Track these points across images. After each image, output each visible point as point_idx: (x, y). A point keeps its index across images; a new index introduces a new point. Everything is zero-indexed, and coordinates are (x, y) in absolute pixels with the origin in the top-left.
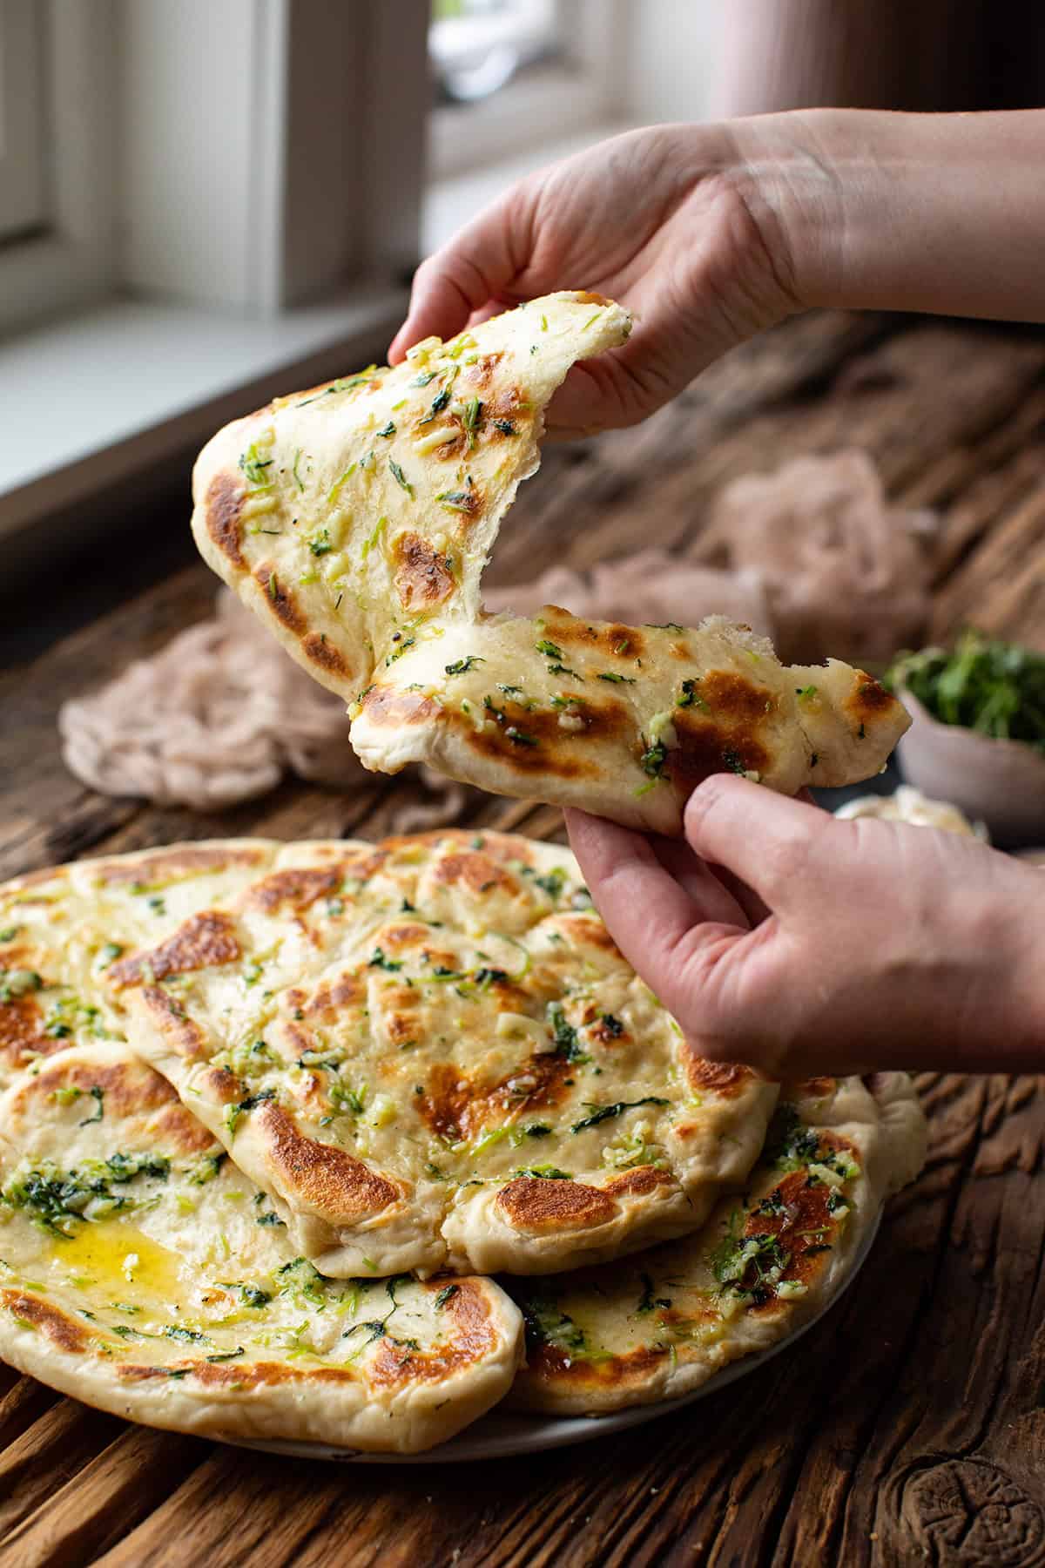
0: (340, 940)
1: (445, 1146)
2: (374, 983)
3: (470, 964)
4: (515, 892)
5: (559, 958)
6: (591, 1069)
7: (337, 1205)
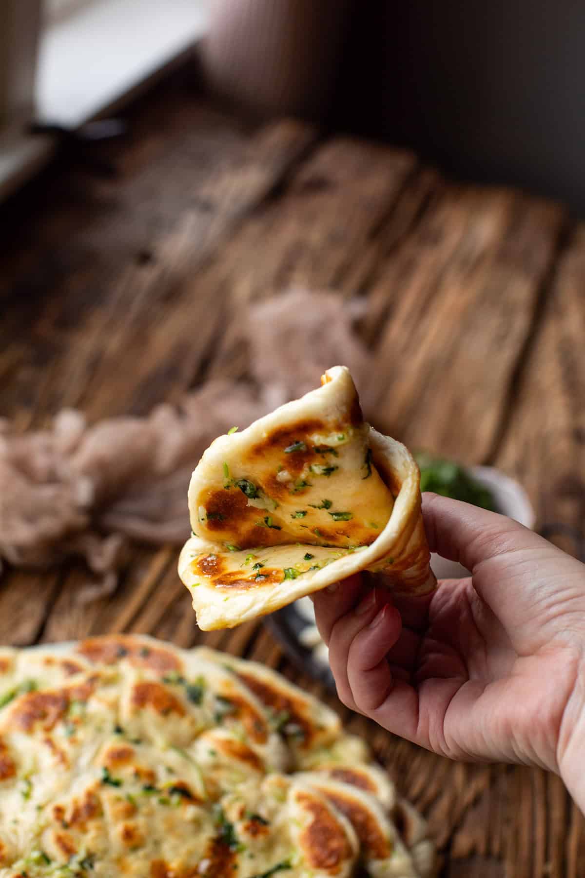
0: (78, 757)
3: (165, 781)
4: (182, 713)
5: (217, 767)
6: (246, 853)
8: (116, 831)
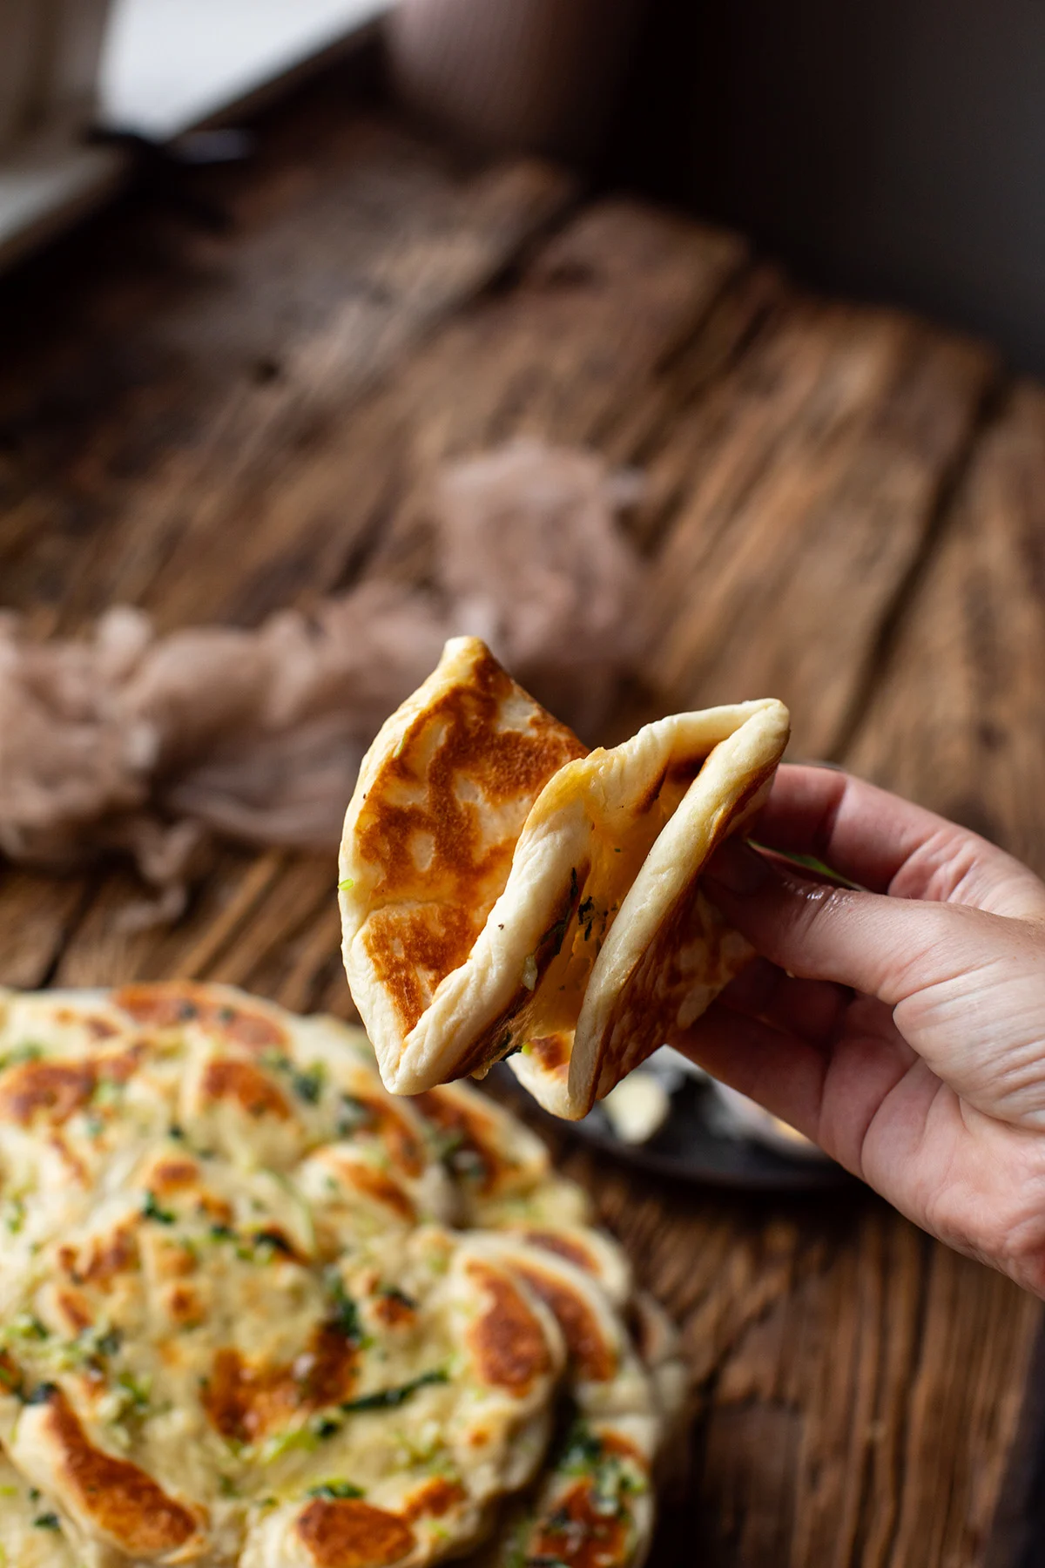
0: (105, 1170)
1: (235, 1452)
2: (150, 1238)
3: (247, 1222)
4: (285, 1114)
5: (336, 1207)
6: (376, 1352)
7: (135, 1537)
8: (161, 1295)
